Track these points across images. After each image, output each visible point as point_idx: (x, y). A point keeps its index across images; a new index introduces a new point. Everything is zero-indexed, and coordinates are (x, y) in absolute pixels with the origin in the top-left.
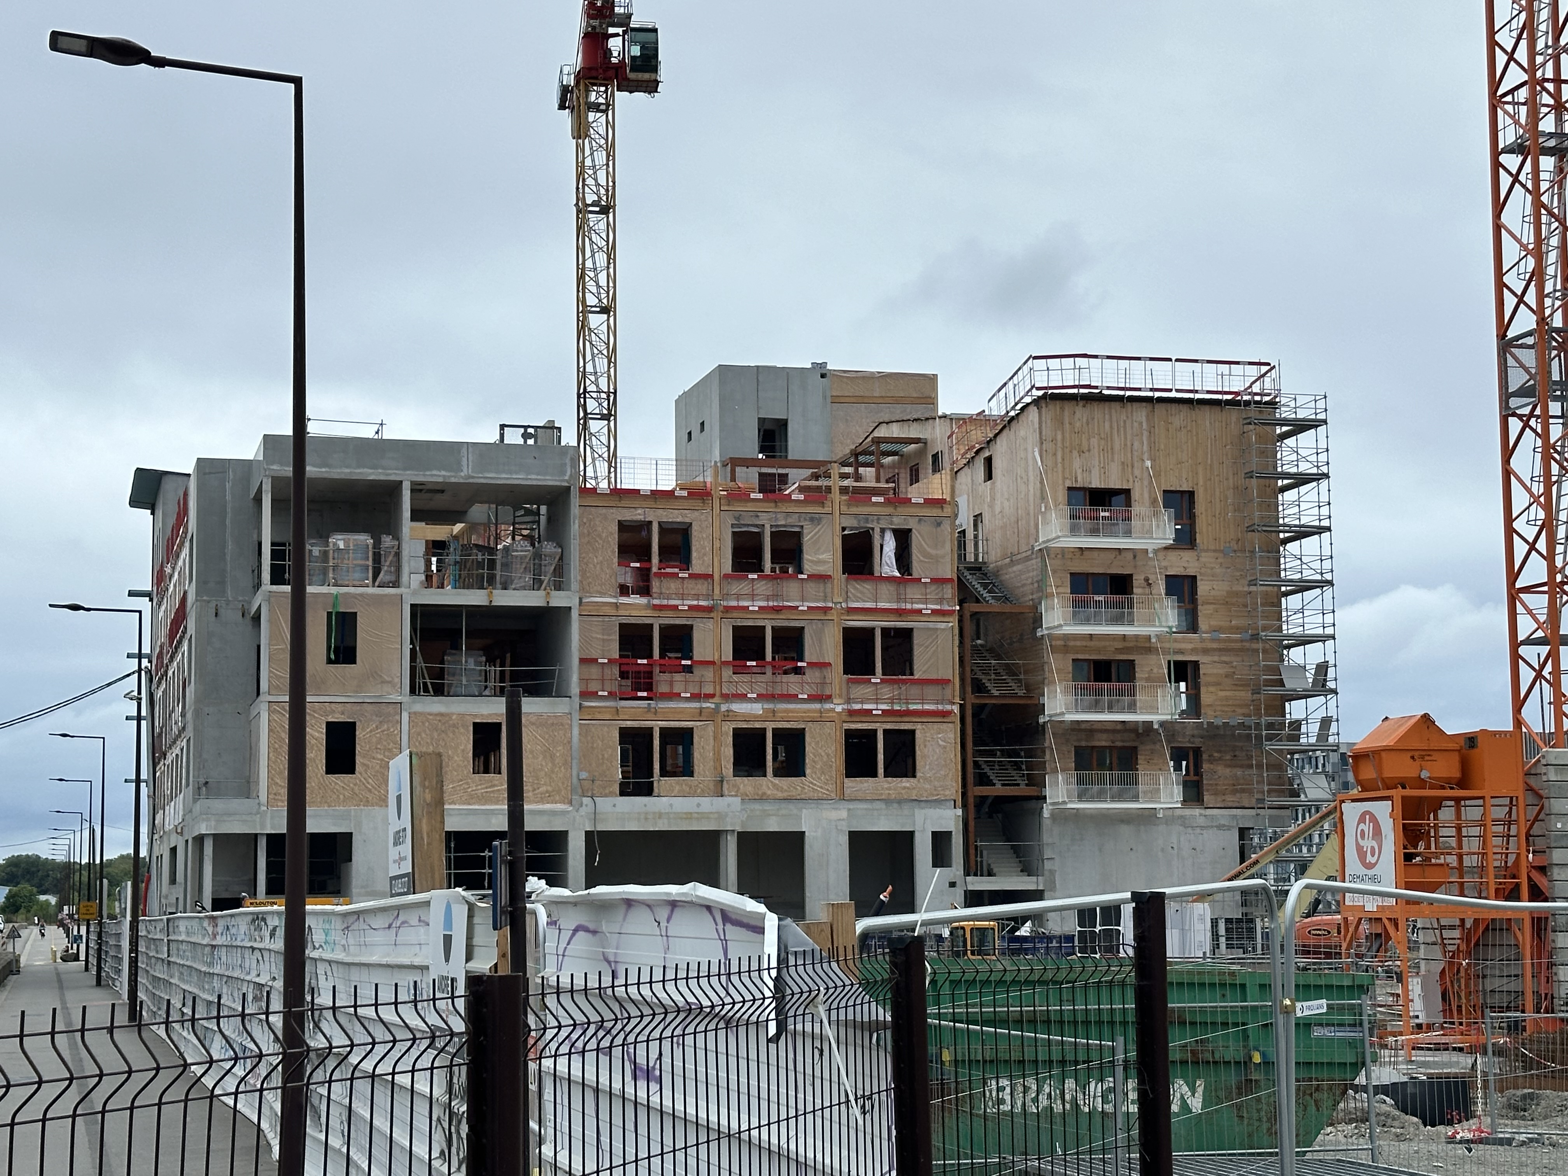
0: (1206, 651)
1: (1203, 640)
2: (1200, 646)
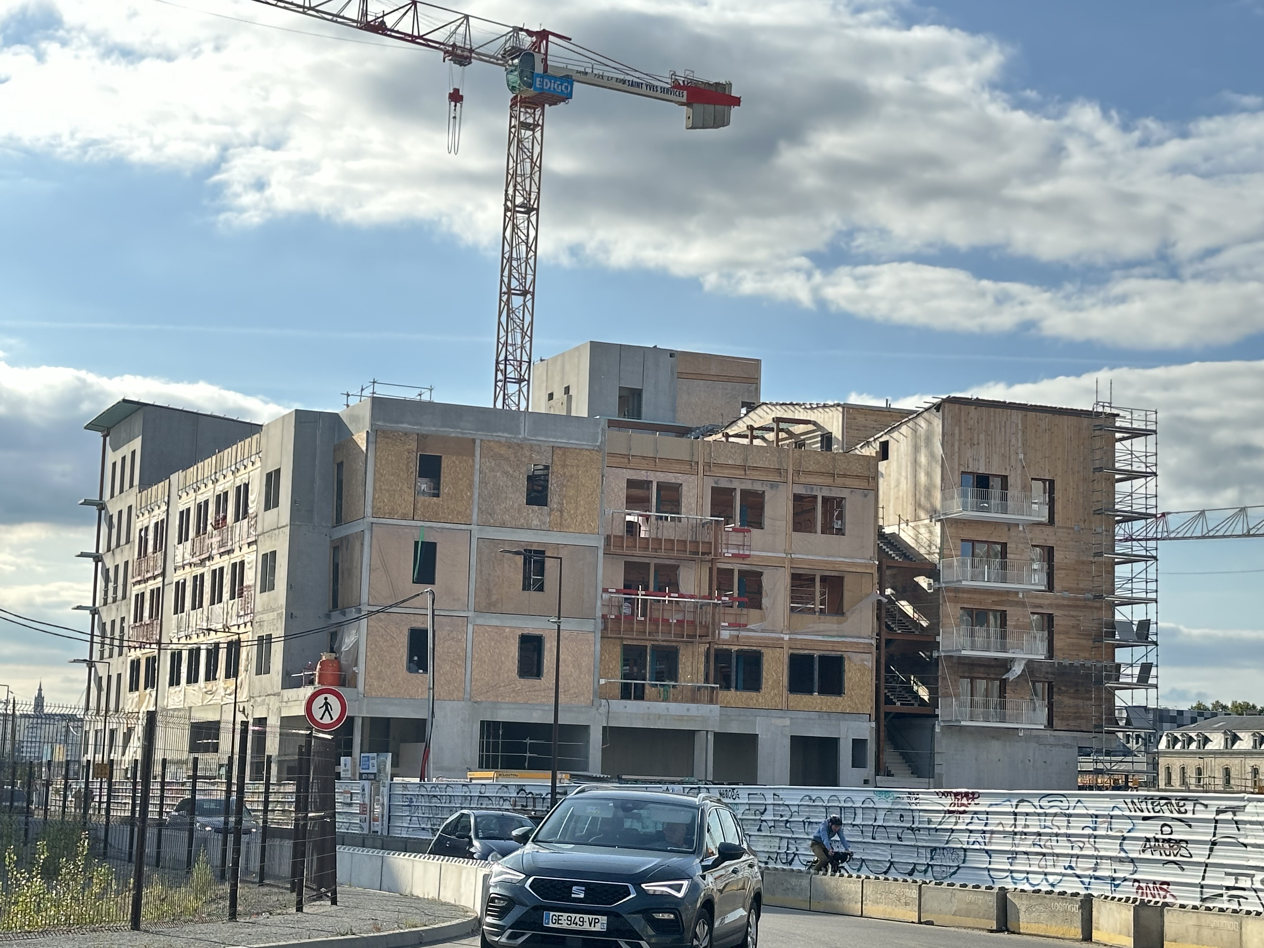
0: (1058, 607)
1: (1057, 598)
2: (1055, 602)
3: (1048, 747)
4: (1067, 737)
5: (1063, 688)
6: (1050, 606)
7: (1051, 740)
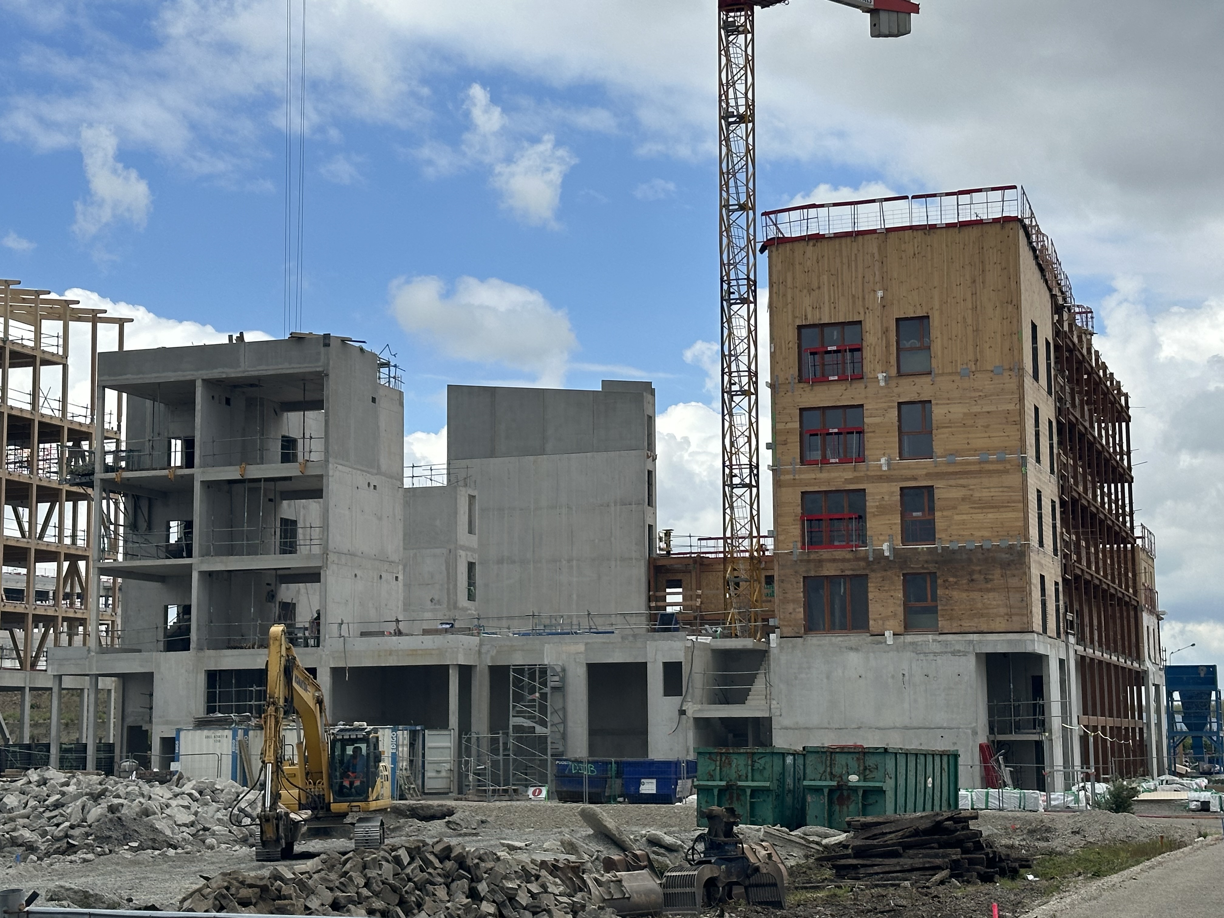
0: (941, 476)
2: (934, 470)
3: (931, 657)
4: (958, 641)
5: (951, 579)
6: (928, 475)
7: (936, 647)
